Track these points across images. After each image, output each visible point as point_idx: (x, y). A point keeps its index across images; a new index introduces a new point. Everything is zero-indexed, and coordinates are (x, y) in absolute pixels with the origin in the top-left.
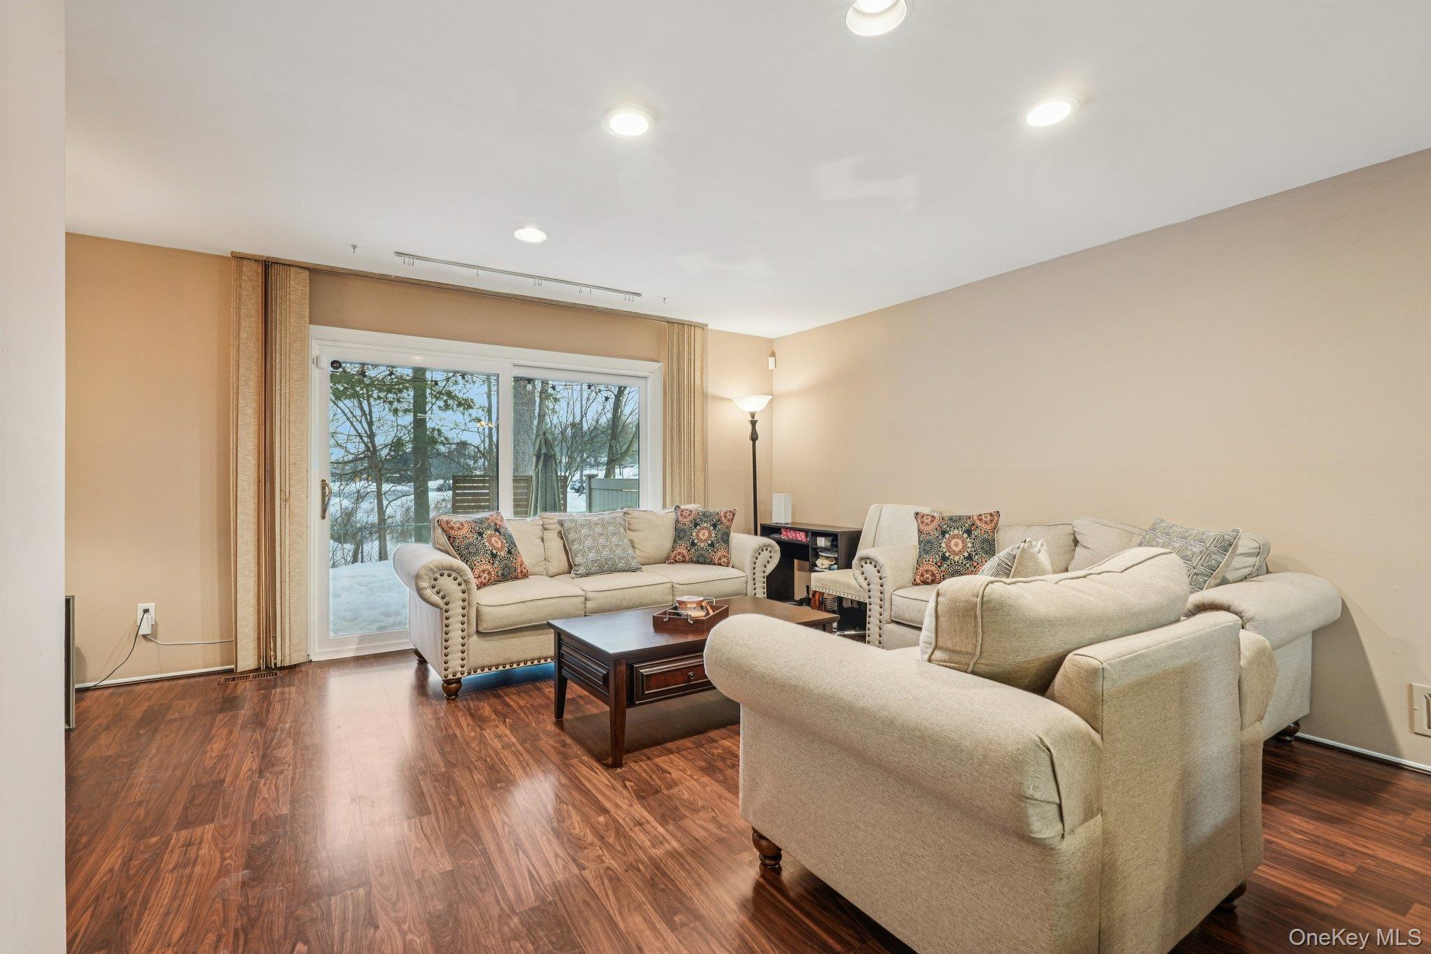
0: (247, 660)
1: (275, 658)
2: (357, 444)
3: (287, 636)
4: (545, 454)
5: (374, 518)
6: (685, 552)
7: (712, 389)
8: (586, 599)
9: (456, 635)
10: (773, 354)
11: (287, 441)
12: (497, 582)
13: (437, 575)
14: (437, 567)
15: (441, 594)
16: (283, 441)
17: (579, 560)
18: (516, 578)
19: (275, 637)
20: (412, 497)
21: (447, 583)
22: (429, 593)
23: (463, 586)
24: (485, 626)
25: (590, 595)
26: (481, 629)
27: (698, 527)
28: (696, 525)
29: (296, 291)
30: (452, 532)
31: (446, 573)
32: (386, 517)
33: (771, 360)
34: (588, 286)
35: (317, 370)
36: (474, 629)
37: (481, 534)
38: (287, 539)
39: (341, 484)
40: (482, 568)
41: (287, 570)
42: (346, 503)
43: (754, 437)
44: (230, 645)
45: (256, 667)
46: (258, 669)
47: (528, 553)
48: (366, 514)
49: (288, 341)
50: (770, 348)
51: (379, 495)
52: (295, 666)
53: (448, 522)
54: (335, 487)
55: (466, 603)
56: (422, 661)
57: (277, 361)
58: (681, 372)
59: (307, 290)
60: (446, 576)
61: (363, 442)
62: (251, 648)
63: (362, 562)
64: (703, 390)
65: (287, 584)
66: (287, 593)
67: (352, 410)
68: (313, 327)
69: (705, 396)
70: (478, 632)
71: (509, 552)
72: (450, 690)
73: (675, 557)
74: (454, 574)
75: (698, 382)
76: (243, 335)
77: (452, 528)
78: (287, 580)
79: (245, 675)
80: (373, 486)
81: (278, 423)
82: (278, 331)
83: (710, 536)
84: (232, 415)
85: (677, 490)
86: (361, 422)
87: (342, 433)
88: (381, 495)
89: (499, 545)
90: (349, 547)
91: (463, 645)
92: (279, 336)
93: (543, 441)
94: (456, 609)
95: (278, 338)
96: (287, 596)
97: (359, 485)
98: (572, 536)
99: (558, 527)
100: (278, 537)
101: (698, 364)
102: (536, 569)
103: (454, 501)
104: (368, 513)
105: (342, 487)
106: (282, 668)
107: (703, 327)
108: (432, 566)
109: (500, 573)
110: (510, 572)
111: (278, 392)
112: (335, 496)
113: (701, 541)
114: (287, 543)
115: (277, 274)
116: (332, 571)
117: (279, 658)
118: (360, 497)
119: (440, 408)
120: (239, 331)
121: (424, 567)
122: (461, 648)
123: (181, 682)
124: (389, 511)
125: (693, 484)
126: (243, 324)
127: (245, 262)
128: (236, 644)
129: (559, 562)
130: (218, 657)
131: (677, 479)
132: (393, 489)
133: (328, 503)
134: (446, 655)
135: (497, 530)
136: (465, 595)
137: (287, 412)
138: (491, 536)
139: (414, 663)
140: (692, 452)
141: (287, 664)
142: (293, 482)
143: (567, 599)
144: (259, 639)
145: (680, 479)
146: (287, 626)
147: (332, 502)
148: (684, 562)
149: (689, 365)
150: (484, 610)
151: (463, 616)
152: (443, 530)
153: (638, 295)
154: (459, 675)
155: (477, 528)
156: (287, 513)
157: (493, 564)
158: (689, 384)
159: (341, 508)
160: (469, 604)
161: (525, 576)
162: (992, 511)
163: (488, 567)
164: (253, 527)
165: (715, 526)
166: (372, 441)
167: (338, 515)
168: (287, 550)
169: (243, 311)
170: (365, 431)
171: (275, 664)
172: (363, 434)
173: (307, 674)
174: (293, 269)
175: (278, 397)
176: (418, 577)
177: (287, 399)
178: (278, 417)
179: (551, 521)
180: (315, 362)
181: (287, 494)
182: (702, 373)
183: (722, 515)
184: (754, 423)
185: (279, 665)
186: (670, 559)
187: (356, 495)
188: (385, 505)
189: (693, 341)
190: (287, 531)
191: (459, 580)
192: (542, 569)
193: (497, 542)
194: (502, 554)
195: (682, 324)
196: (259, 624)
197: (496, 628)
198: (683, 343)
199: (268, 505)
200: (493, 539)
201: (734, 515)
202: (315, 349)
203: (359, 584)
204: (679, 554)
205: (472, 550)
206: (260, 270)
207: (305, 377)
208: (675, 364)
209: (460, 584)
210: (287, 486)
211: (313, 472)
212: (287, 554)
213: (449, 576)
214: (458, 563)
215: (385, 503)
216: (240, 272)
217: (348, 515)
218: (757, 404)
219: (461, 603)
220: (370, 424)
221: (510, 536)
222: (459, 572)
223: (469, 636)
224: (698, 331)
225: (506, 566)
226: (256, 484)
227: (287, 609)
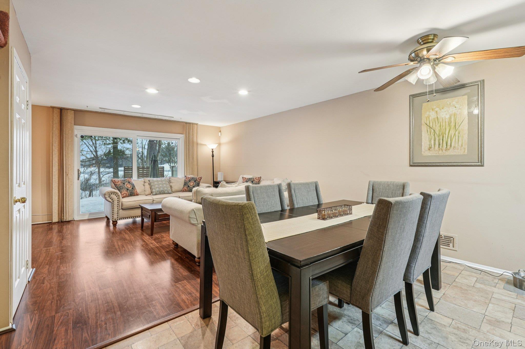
0: (55, 219)
1: (64, 219)
2: (91, 155)
3: (67, 213)
4: (154, 160)
5: (97, 182)
6: (186, 189)
7: (199, 142)
8: (153, 201)
9: (116, 209)
10: (220, 132)
11: (67, 158)
12: (128, 196)
13: (110, 194)
14: (110, 192)
15: (112, 199)
16: (66, 158)
17: (154, 190)
18: (135, 195)
19: (64, 214)
20: (112, 174)
21: (113, 196)
22: (108, 198)
23: (118, 197)
24: (123, 207)
25: (154, 199)
26: (123, 208)
27: (190, 182)
28: (190, 181)
29: (70, 117)
30: (116, 183)
31: (113, 193)
32: (102, 181)
33: (220, 133)
34: (157, 115)
35: (76, 138)
36: (121, 208)
37: (124, 184)
38: (67, 186)
39: (84, 169)
40: (124, 192)
41: (67, 194)
42: (86, 176)
43: (213, 156)
44: (50, 215)
45: (58, 221)
46: (58, 222)
47: (138, 189)
48: (94, 180)
49: (68, 130)
50: (219, 130)
51: (99, 172)
52: (70, 221)
53: (114, 180)
54: (82, 170)
55: (118, 201)
56: (108, 219)
57: (64, 136)
58: (190, 137)
59: (73, 116)
60: (113, 194)
61: (93, 154)
62: (57, 216)
63: (92, 197)
64: (196, 142)
65: (67, 198)
66: (67, 200)
67: (88, 142)
68: (75, 126)
69: (197, 144)
70: (122, 209)
71: (133, 188)
72: (114, 224)
73: (184, 190)
74: (115, 194)
75: (195, 140)
76: (54, 129)
77: (116, 182)
78: (67, 197)
79: (55, 223)
80: (97, 170)
81: (65, 153)
82: (65, 128)
83: (193, 184)
84: (51, 151)
85: (188, 171)
86: (92, 147)
87: (85, 151)
88: (100, 173)
89: (129, 187)
90: (88, 193)
91: (118, 212)
92: (65, 129)
93: (153, 156)
94: (116, 202)
95: (65, 130)
96: (67, 201)
97: (92, 169)
98: (152, 184)
99: (148, 182)
100: (65, 185)
101: (195, 135)
102: (140, 194)
103: (125, 175)
104: (96, 179)
105: (85, 170)
106: (66, 222)
107: (197, 124)
108: (109, 192)
109: (129, 194)
110: (132, 193)
111: (65, 145)
112: (82, 173)
113: (191, 185)
114: (67, 187)
115: (64, 112)
116: (81, 200)
117: (65, 219)
118: (92, 174)
119: (121, 143)
120: (53, 128)
121: (107, 192)
122: (117, 213)
123: (36, 226)
124: (103, 179)
125: (193, 170)
126: (54, 126)
127: (55, 109)
128: (52, 215)
129: (148, 191)
130: (46, 219)
131: (188, 168)
132: (104, 171)
133: (80, 176)
134: (113, 215)
135: (129, 183)
136: (118, 199)
137: (67, 150)
138: (127, 184)
139: (106, 220)
140: (193, 160)
141: (67, 220)
142: (69, 170)
143: (147, 200)
144: (59, 213)
145: (189, 168)
146: (67, 210)
147: (81, 176)
148: (186, 191)
149: (192, 135)
150: (124, 203)
151: (118, 205)
152: (113, 182)
153: (173, 117)
154: (116, 220)
155: (123, 182)
156: (68, 178)
157: (127, 192)
158: (192, 141)
159: (84, 178)
160: (119, 202)
161: (137, 195)
162: (259, 177)
163: (126, 192)
164: (57, 182)
165: (195, 181)
166: (96, 154)
167: (83, 180)
168: (67, 189)
169: (54, 122)
170: (94, 150)
171: (64, 221)
172: (93, 151)
173: (73, 223)
174: (69, 110)
175: (65, 146)
176: (105, 194)
177: (67, 147)
178: (65, 152)
179: (146, 180)
180: (76, 136)
181: (68, 173)
182: (196, 138)
183: (198, 178)
184: (213, 152)
185: (65, 221)
186: (183, 191)
187: (90, 173)
188: (101, 177)
189: (193, 128)
190: (67, 183)
191: (117, 195)
192: (143, 193)
193: (129, 186)
194: (130, 189)
195: (190, 123)
196: (59, 209)
197: (127, 208)
198: (190, 129)
199: (62, 176)
200: (128, 185)
201: (201, 178)
202: (76, 132)
203: (91, 203)
204: (185, 189)
205: (121, 188)
206: (59, 111)
207: (73, 141)
208: (187, 135)
209: (117, 196)
210: (68, 171)
211: (75, 168)
212: (67, 190)
213: (114, 194)
214: (117, 191)
215: (101, 176)
216: (53, 112)
217: (87, 180)
218: (214, 146)
219: (117, 201)
220: (96, 148)
221: (133, 184)
222: (116, 193)
223: (120, 210)
224: (195, 126)
225: (131, 192)
226: (58, 170)
227: (67, 205)
